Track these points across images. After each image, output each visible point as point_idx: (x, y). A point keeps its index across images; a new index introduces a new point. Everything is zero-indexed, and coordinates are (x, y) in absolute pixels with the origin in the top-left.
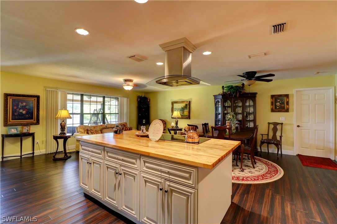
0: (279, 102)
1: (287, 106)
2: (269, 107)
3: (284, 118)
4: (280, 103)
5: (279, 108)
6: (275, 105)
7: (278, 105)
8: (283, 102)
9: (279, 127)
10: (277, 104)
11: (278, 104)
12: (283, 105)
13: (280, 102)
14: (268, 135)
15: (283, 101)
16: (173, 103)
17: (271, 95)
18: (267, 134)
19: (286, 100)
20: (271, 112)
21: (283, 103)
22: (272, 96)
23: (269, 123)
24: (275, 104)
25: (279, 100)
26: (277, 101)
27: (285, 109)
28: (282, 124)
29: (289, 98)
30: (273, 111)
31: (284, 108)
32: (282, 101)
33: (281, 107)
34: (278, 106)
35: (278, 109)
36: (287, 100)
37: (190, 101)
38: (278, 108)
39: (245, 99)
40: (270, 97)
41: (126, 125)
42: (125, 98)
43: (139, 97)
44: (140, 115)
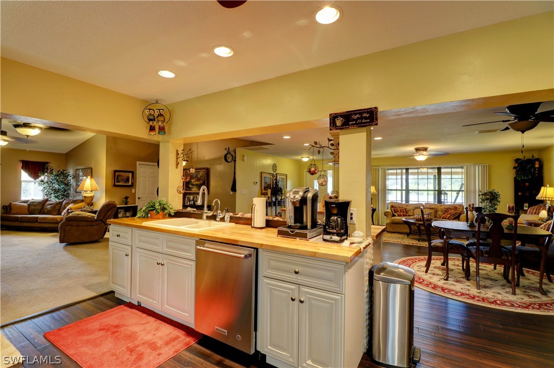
41: (460, 208)
42: (477, 167)
43: (517, 160)
44: (520, 194)
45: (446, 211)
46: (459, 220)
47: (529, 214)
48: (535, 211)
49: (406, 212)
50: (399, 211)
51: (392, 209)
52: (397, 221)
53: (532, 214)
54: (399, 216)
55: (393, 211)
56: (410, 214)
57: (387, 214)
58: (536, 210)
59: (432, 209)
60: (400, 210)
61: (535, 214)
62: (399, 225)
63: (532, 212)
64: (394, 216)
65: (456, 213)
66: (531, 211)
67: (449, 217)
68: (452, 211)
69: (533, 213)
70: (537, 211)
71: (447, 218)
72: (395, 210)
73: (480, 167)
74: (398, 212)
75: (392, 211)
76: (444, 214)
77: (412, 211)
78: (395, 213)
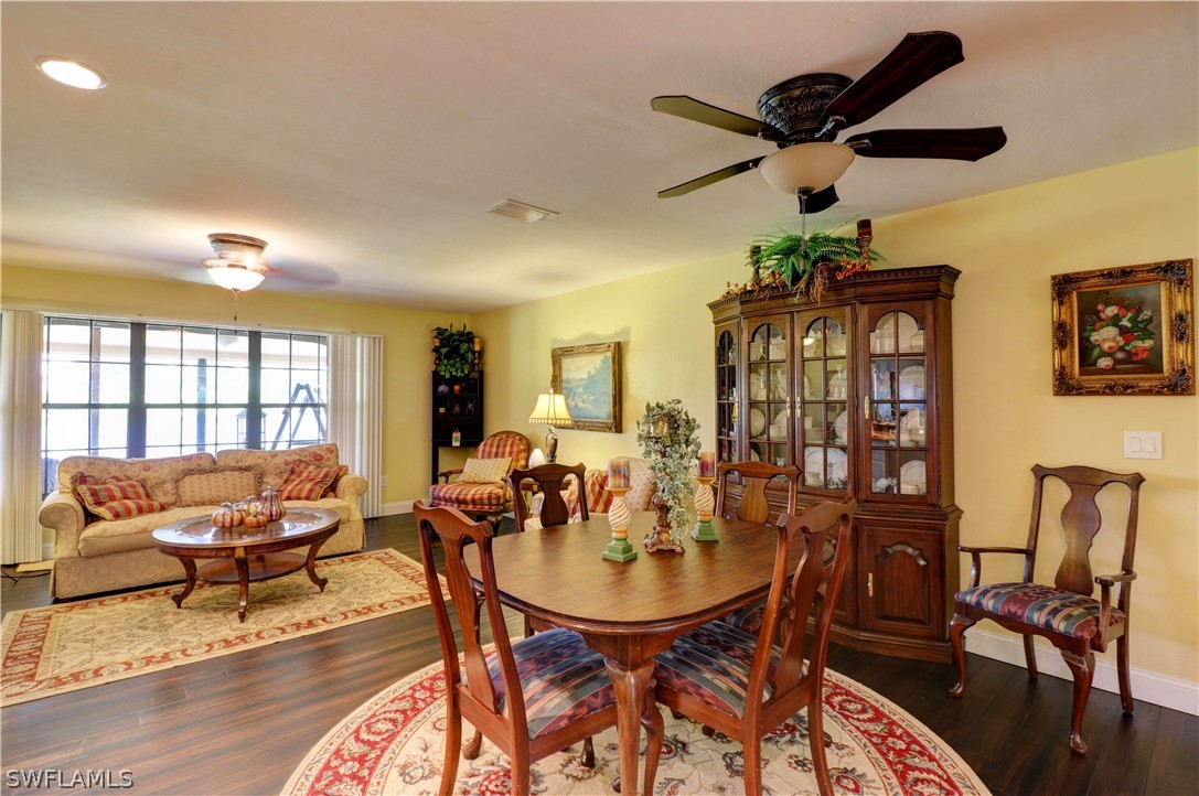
0: (1115, 321)
1: (1181, 351)
2: (1040, 358)
3: (1157, 435)
4: (1123, 331)
5: (1117, 362)
6: (1086, 349)
7: (1106, 346)
8: (1150, 320)
9: (1111, 503)
10: (1094, 337)
11: (1106, 337)
12: (1148, 343)
13: (1125, 322)
14: (1030, 554)
15: (1146, 314)
16: (558, 356)
17: (1054, 278)
18: (1024, 546)
19: (1171, 303)
20: (1057, 393)
21: (1147, 329)
22: (1063, 286)
23: (1041, 474)
24: (1083, 341)
25: (1111, 311)
26: (1097, 313)
27: (1161, 371)
28: (1136, 482)
29: (1191, 286)
30: (1065, 385)
31: (1152, 364)
32: (1140, 311)
33: (1130, 358)
34: (1104, 354)
35: (1103, 372)
36: (1180, 306)
37: (619, 343)
38: (1104, 363)
39: (864, 312)
40: (1046, 291)
41: (329, 459)
42: (359, 339)
43: (440, 332)
44: (442, 410)
45: (292, 472)
46: (336, 497)
47: (483, 457)
48: (494, 450)
49: (148, 496)
50: (118, 494)
51: (83, 489)
52: (115, 541)
53: (489, 457)
54: (117, 516)
55: (89, 499)
56: (164, 499)
57: (54, 517)
58: (498, 446)
59: (248, 469)
60: (122, 489)
61: (496, 456)
62: (123, 557)
63: (490, 452)
64: (91, 518)
65: (326, 476)
66: (487, 448)
67: (311, 491)
68: (311, 468)
69: (493, 454)
70: (501, 449)
71: (304, 494)
72: (94, 494)
73: (365, 339)
74: (113, 498)
75: (81, 501)
76: (286, 482)
77: (169, 486)
78: (99, 503)
